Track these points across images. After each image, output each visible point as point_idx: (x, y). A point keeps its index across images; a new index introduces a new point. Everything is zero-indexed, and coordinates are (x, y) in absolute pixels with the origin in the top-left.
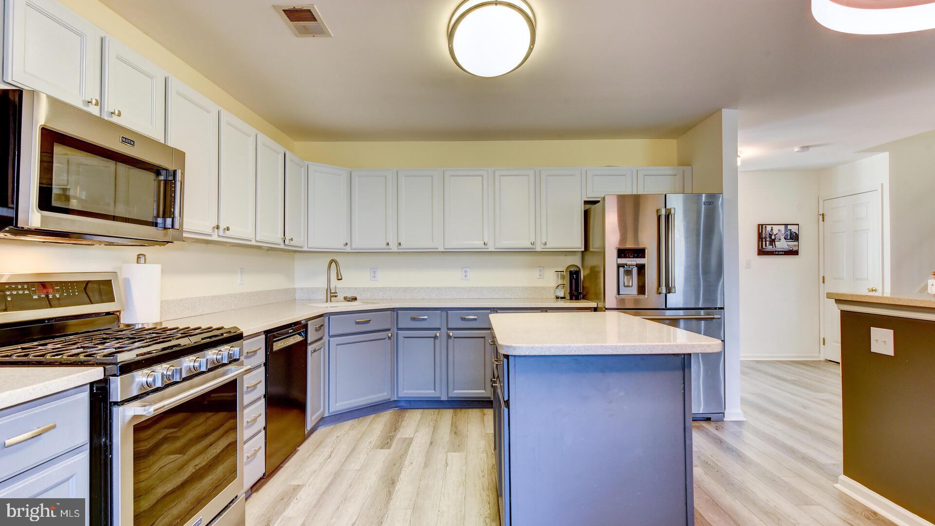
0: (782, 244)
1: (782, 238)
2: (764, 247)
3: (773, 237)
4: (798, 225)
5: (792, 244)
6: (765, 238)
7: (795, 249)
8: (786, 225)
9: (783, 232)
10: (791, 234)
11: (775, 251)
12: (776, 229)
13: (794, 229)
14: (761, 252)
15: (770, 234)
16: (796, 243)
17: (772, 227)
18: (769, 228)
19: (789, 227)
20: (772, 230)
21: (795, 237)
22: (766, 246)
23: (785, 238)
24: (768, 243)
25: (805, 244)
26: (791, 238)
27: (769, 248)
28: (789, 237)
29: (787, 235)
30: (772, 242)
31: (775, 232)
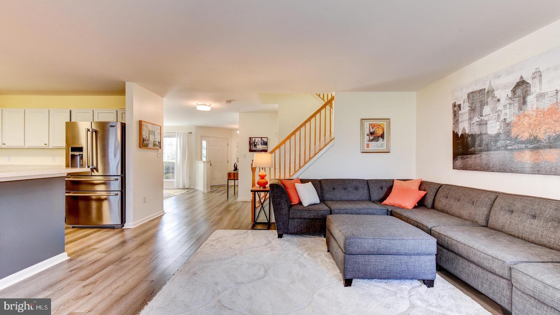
0: (260, 147)
1: (260, 144)
2: (251, 148)
3: (255, 143)
4: (267, 138)
5: (264, 147)
6: (252, 144)
7: (266, 149)
8: (262, 138)
9: (260, 141)
10: (264, 142)
11: (257, 150)
12: (257, 140)
13: (265, 140)
14: (251, 151)
15: (254, 142)
16: (266, 146)
17: (255, 139)
18: (253, 139)
19: (263, 139)
20: (255, 140)
21: (266, 144)
22: (252, 147)
23: (261, 144)
24: (253, 146)
26: (264, 144)
27: (254, 149)
28: (263, 144)
29: (262, 142)
30: (255, 145)
31: (256, 141)
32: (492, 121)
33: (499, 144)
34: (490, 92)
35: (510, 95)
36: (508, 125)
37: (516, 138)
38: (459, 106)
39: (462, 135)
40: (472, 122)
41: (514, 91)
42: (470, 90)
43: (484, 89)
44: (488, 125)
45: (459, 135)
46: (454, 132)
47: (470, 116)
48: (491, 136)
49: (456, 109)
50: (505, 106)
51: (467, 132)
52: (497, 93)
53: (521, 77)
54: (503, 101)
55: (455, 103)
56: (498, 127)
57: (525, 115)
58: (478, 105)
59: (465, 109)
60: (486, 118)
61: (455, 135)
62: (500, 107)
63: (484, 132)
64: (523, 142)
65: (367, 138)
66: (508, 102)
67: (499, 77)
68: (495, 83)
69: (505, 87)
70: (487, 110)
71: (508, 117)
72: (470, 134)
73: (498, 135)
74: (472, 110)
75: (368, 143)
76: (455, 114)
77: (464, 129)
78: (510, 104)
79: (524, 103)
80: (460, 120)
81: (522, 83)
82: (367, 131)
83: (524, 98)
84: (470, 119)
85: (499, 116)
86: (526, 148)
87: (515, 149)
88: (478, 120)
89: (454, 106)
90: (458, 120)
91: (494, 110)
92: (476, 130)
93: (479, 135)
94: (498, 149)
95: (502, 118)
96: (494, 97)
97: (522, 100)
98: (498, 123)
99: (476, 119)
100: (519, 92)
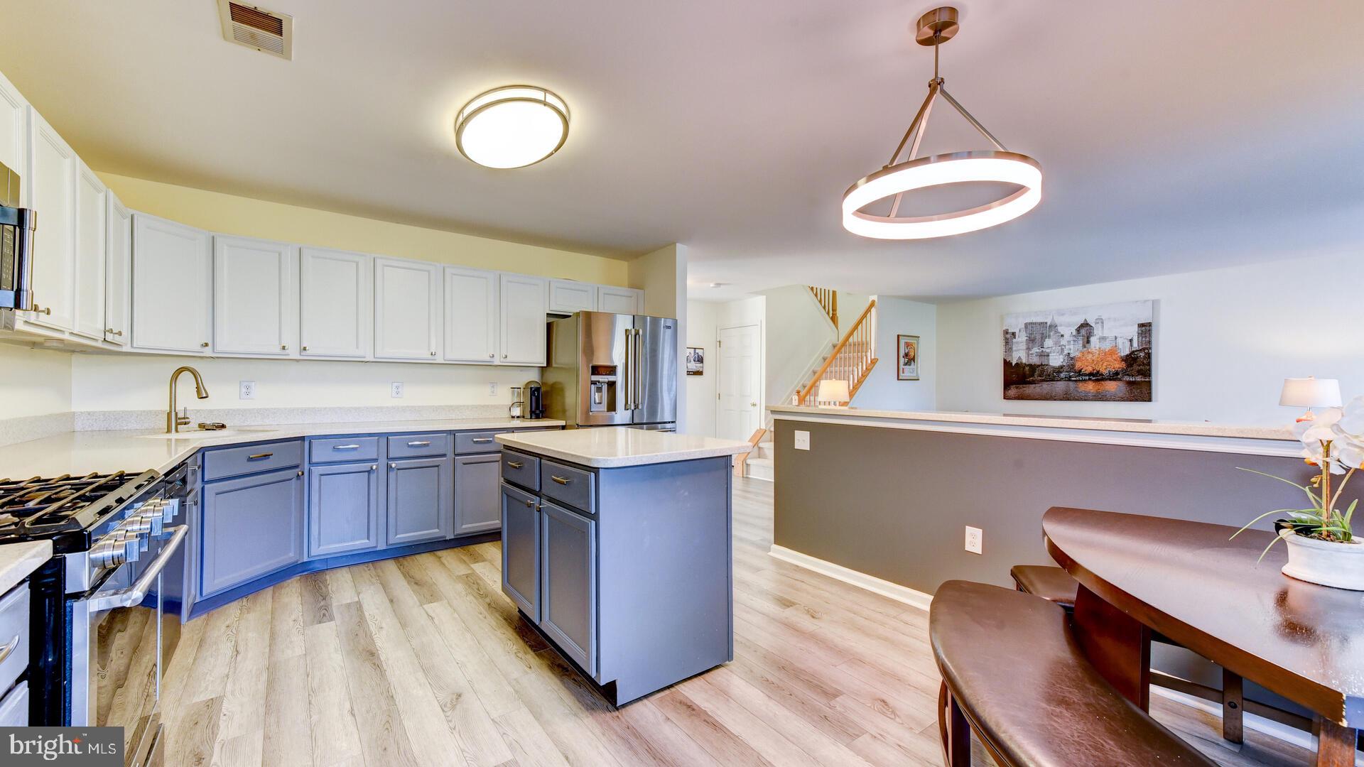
1: (692, 360)
8: (694, 349)
9: (691, 355)
10: (698, 356)
13: (700, 352)
16: (701, 365)
19: (697, 351)
21: (702, 359)
23: (694, 361)
25: (707, 367)
26: (698, 361)
29: (695, 357)
32: (1055, 354)
33: (1062, 375)
34: (1053, 327)
35: (1074, 333)
36: (1072, 359)
37: (1080, 371)
38: (1014, 334)
39: (1017, 364)
40: (1030, 352)
41: (1078, 330)
42: (1028, 321)
43: (1046, 323)
44: (1050, 357)
45: (1013, 364)
46: (1005, 361)
47: (1029, 346)
48: (1054, 367)
49: (1008, 336)
50: (1069, 342)
51: (1024, 361)
52: (1061, 330)
53: (1086, 320)
54: (1067, 337)
55: (1008, 330)
56: (1062, 360)
57: (1089, 352)
58: (1038, 337)
59: (1022, 338)
60: (1048, 351)
61: (1007, 364)
62: (1063, 342)
63: (1046, 363)
64: (1085, 375)
65: (902, 360)
66: (1072, 339)
67: (1063, 315)
68: (1058, 320)
69: (1069, 325)
70: (1048, 343)
71: (1072, 352)
72: (1027, 363)
73: (1062, 367)
74: (1031, 340)
75: (904, 367)
76: (1007, 342)
77: (1020, 358)
78: (1074, 341)
79: (1088, 342)
80: (1014, 348)
81: (1085, 325)
82: (902, 353)
83: (1088, 338)
84: (1028, 349)
85: (1062, 349)
86: (1090, 379)
87: (1079, 380)
88: (1038, 351)
89: (1006, 332)
90: (1011, 348)
91: (1057, 343)
92: (1035, 360)
93: (1039, 366)
94: (1061, 380)
95: (1066, 352)
96: (1057, 332)
97: (1086, 340)
98: (1061, 356)
99: (1036, 350)
100: (1083, 331)
